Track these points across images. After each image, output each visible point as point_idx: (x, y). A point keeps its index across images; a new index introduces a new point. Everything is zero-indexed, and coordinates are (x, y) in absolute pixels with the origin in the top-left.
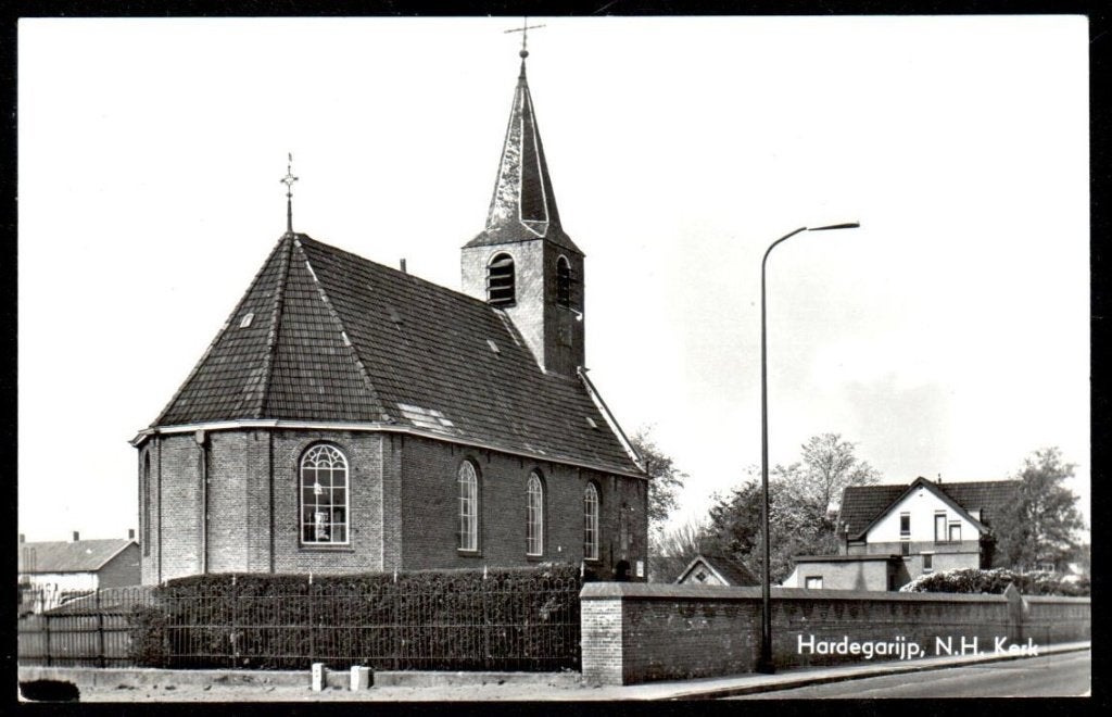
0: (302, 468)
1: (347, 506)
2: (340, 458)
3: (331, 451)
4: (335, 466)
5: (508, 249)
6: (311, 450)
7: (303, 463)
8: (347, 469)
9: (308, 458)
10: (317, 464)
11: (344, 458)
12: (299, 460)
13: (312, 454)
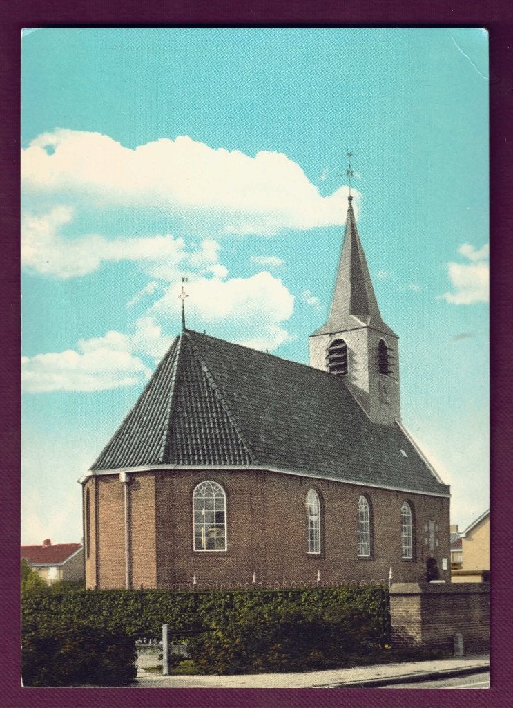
0: (193, 498)
1: (226, 524)
2: (220, 490)
3: (214, 485)
4: (216, 496)
5: (342, 337)
6: (200, 484)
7: (194, 494)
8: (225, 498)
9: (198, 490)
10: (204, 495)
11: (222, 489)
12: (191, 493)
13: (201, 487)
